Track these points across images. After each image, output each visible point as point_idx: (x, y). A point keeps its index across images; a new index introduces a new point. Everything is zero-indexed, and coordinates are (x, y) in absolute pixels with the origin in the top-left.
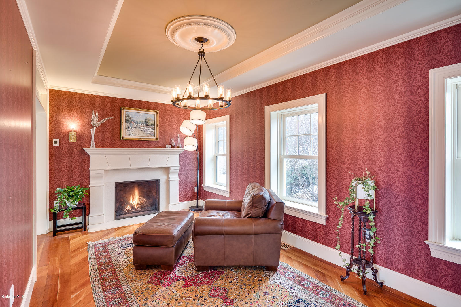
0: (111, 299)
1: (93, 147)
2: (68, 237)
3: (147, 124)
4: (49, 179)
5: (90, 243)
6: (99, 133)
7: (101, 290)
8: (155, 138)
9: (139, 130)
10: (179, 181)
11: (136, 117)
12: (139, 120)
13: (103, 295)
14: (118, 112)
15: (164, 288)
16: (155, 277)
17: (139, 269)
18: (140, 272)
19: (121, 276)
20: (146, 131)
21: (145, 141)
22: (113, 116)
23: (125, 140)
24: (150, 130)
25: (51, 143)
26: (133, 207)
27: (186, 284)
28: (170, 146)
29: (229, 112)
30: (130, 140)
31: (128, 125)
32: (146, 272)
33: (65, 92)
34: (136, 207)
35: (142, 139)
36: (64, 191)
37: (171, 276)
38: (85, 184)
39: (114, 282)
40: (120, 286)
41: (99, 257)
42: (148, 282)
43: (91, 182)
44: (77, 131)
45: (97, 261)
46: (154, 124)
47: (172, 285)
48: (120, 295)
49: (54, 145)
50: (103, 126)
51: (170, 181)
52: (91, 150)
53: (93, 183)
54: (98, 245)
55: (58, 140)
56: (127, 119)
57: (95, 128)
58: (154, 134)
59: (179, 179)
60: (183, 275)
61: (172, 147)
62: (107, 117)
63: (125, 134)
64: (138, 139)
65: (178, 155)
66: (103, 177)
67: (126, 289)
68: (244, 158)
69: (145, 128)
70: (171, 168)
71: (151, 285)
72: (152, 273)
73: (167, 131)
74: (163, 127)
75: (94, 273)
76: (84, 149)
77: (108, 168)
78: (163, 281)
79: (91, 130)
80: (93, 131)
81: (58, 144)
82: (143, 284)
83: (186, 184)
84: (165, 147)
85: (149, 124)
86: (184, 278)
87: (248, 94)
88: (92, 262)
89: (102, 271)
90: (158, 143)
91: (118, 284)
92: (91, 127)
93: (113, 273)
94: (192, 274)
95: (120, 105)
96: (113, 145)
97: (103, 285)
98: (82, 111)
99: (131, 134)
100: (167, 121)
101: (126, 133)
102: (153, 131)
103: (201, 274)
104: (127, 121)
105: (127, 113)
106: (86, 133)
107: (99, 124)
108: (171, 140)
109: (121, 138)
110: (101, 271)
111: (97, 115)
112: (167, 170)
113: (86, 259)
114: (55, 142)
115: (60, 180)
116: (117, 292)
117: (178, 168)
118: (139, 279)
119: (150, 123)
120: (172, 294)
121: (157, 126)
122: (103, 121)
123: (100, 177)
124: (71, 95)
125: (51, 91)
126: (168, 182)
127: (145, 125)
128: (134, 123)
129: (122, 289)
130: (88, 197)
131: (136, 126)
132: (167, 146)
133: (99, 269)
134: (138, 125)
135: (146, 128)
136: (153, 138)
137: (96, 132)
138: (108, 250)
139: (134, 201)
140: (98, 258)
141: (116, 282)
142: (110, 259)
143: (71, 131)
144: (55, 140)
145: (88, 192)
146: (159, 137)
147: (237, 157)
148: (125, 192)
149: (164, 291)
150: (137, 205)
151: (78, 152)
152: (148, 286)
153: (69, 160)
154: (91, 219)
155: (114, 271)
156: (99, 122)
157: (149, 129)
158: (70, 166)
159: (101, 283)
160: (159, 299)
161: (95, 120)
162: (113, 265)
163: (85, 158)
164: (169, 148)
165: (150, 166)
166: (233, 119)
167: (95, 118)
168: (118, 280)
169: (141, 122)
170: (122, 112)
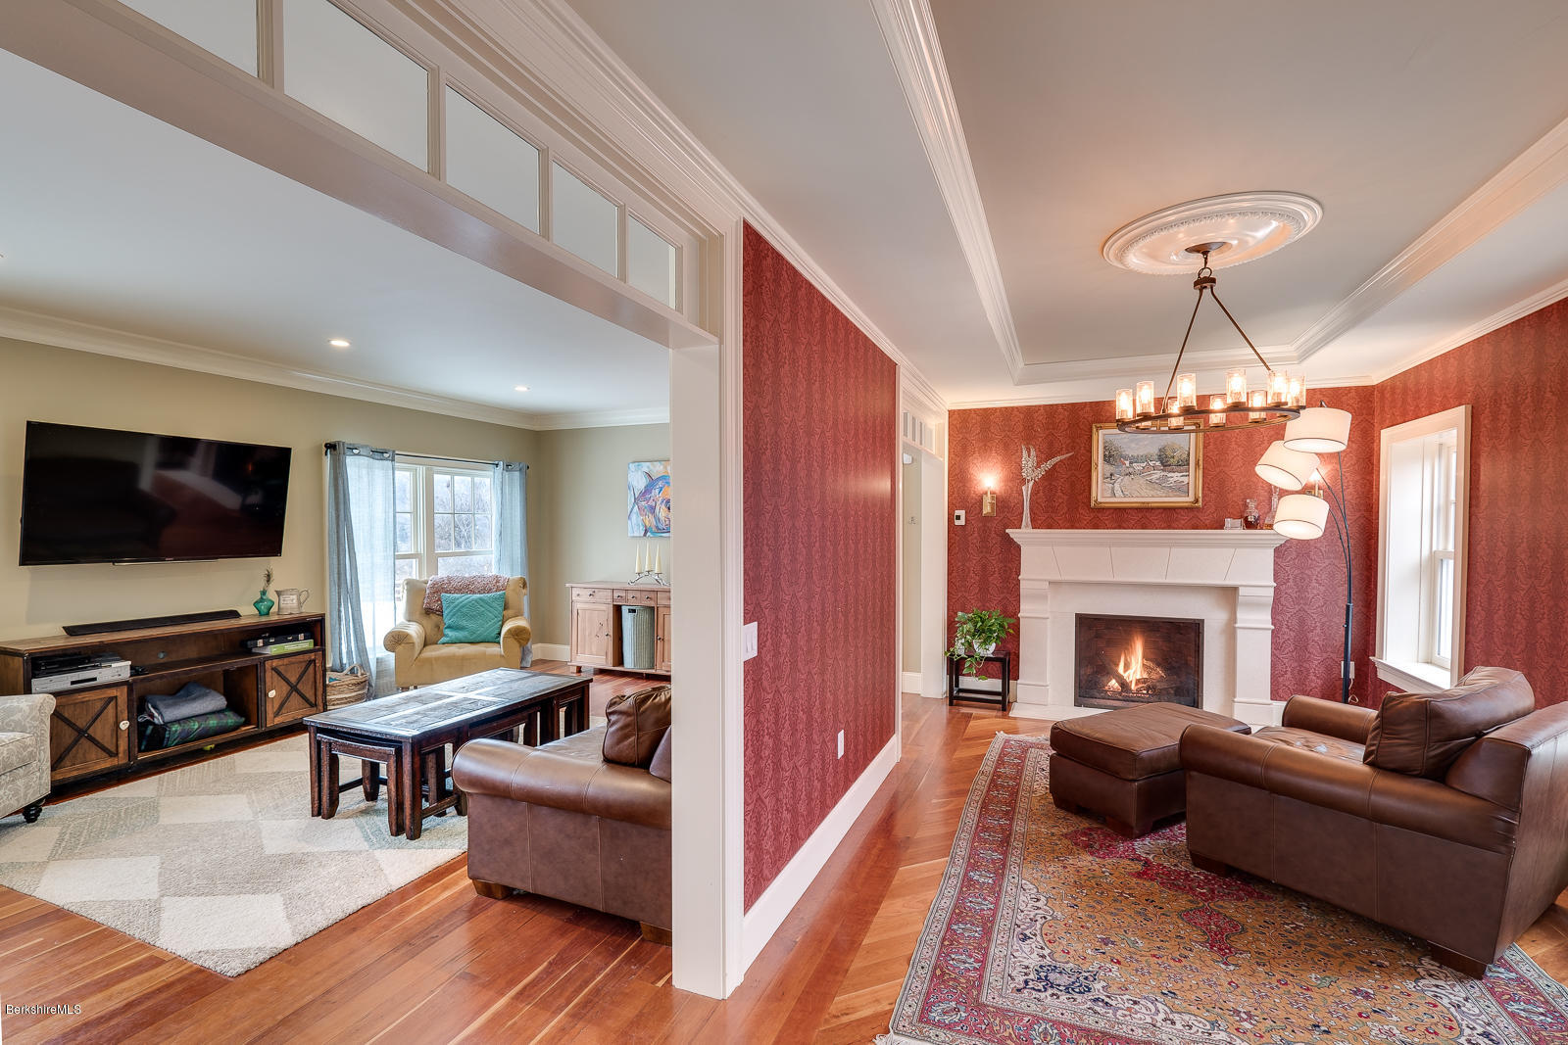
0: (985, 829)
1: (1027, 526)
2: (972, 714)
3: (1165, 461)
4: (948, 592)
5: (1002, 735)
6: (1041, 493)
7: (978, 811)
8: (1191, 498)
9: (1142, 481)
10: (1275, 634)
11: (1133, 445)
12: (1142, 452)
13: (976, 818)
14: (1086, 437)
15: (1090, 858)
16: (1085, 834)
17: (1062, 808)
18: (1062, 813)
19: (1022, 805)
20: (1160, 483)
21: (1158, 508)
22: (1073, 448)
23: (1101, 510)
24: (1175, 477)
25: (951, 518)
26: (1124, 685)
27: (1144, 873)
28: (1238, 522)
29: (1469, 395)
30: (1116, 509)
31: (1109, 469)
32: (1074, 819)
33: (975, 411)
34: (1133, 687)
35: (1148, 503)
36: (970, 620)
37: (1121, 847)
38: (1010, 609)
39: (1004, 808)
40: (1012, 820)
41: (1003, 763)
42: (1065, 836)
43: (1022, 607)
44: (997, 492)
45: (996, 768)
46: (1188, 461)
47: (1108, 860)
48: (1003, 831)
49: (957, 523)
50: (1050, 475)
51: (1238, 631)
52: (1023, 535)
53: (1026, 609)
54: (1013, 743)
55: (962, 513)
56: (1107, 453)
57: (1031, 484)
58: (1185, 489)
59: (1273, 627)
60: (1150, 857)
61: (1249, 525)
62: (1059, 453)
63: (1102, 494)
64: (1137, 505)
65: (1273, 550)
66: (1046, 597)
67: (1019, 827)
68: (1519, 574)
69: (1158, 474)
70: (1242, 591)
71: (1066, 841)
72: (1085, 824)
73: (1234, 477)
74: (1219, 466)
75: (981, 783)
76: (1007, 531)
77: (1057, 577)
78: (1097, 846)
79: (1023, 488)
80: (1027, 490)
81: (962, 522)
82: (1053, 834)
83: (1302, 645)
84: (1221, 526)
85: (1172, 460)
86: (1147, 862)
87: (1542, 315)
88: (988, 765)
89: (996, 786)
90: (1200, 515)
91: (1010, 815)
92: (1023, 481)
93: (1011, 795)
94: (1176, 865)
95: (1090, 419)
96: (1073, 524)
97: (984, 806)
98: (1006, 446)
99: (1118, 493)
100: (1233, 446)
101: (1103, 492)
102: (1186, 479)
103: (1198, 874)
104: (1108, 458)
105: (1108, 438)
106: (1015, 494)
107: (1040, 473)
108: (1246, 506)
109: (1092, 505)
110: (993, 784)
111: (1033, 453)
112: (1229, 595)
113: (980, 758)
114: (958, 518)
115: (967, 595)
116: (1000, 825)
117: (1271, 592)
118: (1051, 823)
119: (1176, 459)
120: (1097, 873)
121: (1197, 464)
122: (1049, 465)
123: (1041, 597)
124: (986, 414)
125: (951, 413)
126: (1231, 632)
127: (1158, 463)
128: (1127, 463)
129: (1011, 825)
130: (1016, 637)
131: (1131, 470)
132: (1228, 522)
133: (992, 780)
134: (1138, 467)
135: (1163, 474)
136: (1185, 500)
137: (1034, 493)
138: (1025, 757)
139: (1131, 672)
140: (1000, 762)
141: (1007, 812)
142: (1020, 773)
143: (986, 493)
144: (957, 513)
145: (1016, 627)
146: (1203, 497)
147: (1491, 569)
148: (1111, 643)
149: (1086, 861)
150: (1138, 681)
151: (999, 539)
152: (1060, 840)
153: (981, 555)
154: (1021, 688)
155: (1014, 793)
156: (1040, 467)
157: (1170, 475)
158: (984, 567)
159: (984, 802)
160: (1065, 867)
161: (1031, 467)
162: (1018, 784)
163: (1012, 551)
164: (1233, 529)
165: (1169, 580)
166: (1482, 419)
167: (1028, 461)
168: (1014, 809)
169: (1147, 458)
170: (1094, 437)
